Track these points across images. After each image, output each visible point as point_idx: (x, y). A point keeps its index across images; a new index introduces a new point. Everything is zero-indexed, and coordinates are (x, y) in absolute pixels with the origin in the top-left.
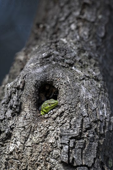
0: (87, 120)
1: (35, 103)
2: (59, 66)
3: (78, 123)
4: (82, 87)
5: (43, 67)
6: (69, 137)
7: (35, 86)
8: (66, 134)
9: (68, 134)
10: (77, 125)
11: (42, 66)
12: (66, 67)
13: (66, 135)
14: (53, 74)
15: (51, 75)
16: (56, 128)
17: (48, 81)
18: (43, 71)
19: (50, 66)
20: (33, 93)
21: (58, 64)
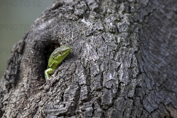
0: (84, 89)
1: (36, 70)
2: (66, 19)
3: (71, 95)
4: (87, 45)
5: (48, 22)
6: (56, 115)
7: (34, 48)
8: (53, 110)
9: (55, 110)
10: (70, 97)
11: (46, 21)
12: (73, 21)
13: (53, 112)
14: (57, 30)
15: (55, 32)
16: (46, 102)
17: (52, 40)
18: (45, 28)
19: (55, 20)
20: (32, 57)
21: (63, 16)
